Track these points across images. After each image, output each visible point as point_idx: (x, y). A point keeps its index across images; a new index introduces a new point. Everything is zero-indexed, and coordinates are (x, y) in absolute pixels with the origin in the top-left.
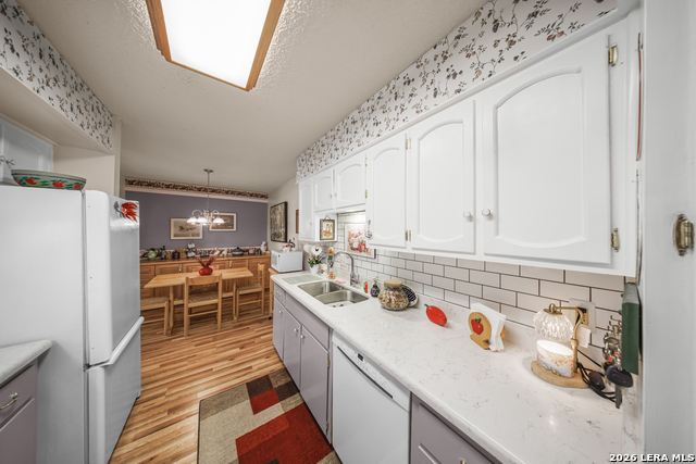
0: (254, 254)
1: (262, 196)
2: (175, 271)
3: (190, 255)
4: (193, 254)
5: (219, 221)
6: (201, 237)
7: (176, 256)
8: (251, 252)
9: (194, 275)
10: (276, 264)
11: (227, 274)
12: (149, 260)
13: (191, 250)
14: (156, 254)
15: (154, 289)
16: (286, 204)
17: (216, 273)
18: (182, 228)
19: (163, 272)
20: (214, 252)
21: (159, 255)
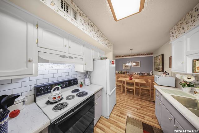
0: (147, 75)
1: (151, 54)
2: (124, 77)
3: (127, 73)
4: (128, 73)
5: (134, 64)
6: (130, 69)
7: (124, 73)
8: (146, 74)
9: (128, 79)
10: (157, 81)
11: (137, 81)
12: (119, 74)
13: (127, 72)
14: (120, 72)
15: (120, 81)
16: (163, 55)
17: (134, 79)
18: (125, 66)
19: (122, 77)
20: (133, 73)
21: (121, 73)
